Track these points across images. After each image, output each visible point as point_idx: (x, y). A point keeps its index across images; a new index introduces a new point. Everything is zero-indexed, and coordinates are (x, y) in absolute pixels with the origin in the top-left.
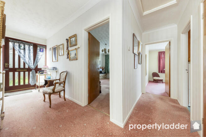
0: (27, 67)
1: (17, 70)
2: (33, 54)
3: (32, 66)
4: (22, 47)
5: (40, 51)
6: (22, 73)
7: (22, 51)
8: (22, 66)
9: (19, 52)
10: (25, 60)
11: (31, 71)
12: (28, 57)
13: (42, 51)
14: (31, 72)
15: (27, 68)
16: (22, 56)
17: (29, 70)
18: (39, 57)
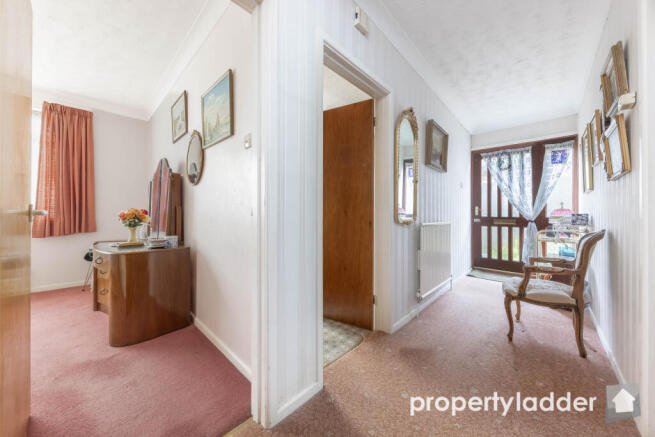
0: (516, 214)
1: (496, 223)
2: (531, 175)
3: (530, 213)
4: (505, 164)
5: (554, 160)
6: (505, 230)
7: (505, 174)
8: (505, 214)
9: (499, 177)
10: (511, 196)
11: (526, 226)
12: (518, 188)
13: (559, 159)
14: (525, 229)
15: (516, 218)
16: (504, 187)
17: (522, 222)
18: (551, 182)
